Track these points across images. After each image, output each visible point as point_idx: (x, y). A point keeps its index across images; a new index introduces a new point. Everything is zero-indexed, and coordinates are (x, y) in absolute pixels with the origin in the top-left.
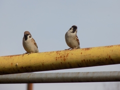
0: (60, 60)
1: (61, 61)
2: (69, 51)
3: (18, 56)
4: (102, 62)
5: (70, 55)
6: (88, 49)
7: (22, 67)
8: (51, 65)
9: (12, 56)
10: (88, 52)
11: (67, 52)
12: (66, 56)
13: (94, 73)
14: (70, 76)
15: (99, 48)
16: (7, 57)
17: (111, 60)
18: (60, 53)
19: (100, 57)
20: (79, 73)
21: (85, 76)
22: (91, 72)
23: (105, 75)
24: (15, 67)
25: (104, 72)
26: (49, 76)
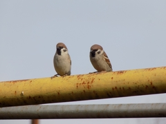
0: (82, 88)
1: (84, 89)
2: (95, 75)
3: (23, 82)
4: (141, 91)
5: (96, 81)
6: (121, 72)
7: (30, 97)
8: (70, 94)
9: (16, 81)
10: (122, 77)
11: (92, 77)
12: (90, 81)
13: (129, 105)
14: (95, 109)
15: (137, 71)
16: (9, 83)
17: (154, 87)
18: (83, 77)
19: (138, 84)
20: (108, 105)
21: (117, 109)
22: (124, 105)
23: (144, 108)
24: (20, 96)
25: (143, 104)
26: (66, 110)
